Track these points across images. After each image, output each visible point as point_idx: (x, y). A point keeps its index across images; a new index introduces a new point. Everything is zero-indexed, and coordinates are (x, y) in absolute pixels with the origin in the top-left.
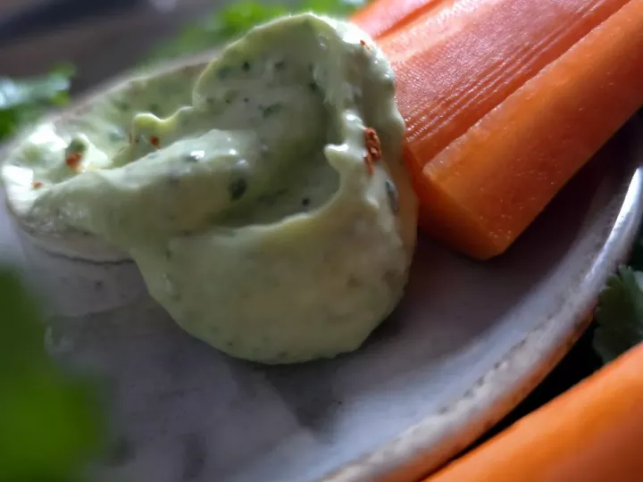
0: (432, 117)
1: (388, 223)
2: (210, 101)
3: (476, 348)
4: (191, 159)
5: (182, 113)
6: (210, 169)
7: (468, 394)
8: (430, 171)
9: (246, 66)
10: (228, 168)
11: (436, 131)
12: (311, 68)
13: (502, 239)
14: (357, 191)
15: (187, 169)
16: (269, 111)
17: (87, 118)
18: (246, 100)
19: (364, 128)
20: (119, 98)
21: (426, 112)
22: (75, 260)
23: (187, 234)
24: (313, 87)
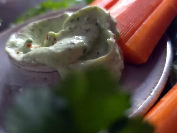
0: (125, 31)
1: (120, 57)
2: (70, 28)
3: (143, 85)
4: (73, 43)
5: (62, 32)
6: (78, 46)
7: (150, 95)
8: (128, 44)
9: (78, 19)
10: (82, 45)
11: (126, 34)
12: (96, 19)
13: (145, 59)
14: (114, 49)
15: (73, 46)
16: (87, 31)
17: (23, 33)
18: (80, 28)
19: (113, 34)
20: (31, 28)
21: (123, 30)
22: (39, 72)
23: (73, 63)
24: (97, 24)
